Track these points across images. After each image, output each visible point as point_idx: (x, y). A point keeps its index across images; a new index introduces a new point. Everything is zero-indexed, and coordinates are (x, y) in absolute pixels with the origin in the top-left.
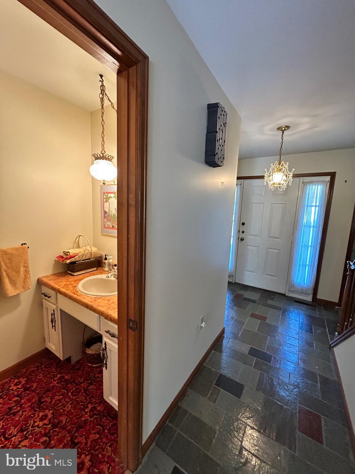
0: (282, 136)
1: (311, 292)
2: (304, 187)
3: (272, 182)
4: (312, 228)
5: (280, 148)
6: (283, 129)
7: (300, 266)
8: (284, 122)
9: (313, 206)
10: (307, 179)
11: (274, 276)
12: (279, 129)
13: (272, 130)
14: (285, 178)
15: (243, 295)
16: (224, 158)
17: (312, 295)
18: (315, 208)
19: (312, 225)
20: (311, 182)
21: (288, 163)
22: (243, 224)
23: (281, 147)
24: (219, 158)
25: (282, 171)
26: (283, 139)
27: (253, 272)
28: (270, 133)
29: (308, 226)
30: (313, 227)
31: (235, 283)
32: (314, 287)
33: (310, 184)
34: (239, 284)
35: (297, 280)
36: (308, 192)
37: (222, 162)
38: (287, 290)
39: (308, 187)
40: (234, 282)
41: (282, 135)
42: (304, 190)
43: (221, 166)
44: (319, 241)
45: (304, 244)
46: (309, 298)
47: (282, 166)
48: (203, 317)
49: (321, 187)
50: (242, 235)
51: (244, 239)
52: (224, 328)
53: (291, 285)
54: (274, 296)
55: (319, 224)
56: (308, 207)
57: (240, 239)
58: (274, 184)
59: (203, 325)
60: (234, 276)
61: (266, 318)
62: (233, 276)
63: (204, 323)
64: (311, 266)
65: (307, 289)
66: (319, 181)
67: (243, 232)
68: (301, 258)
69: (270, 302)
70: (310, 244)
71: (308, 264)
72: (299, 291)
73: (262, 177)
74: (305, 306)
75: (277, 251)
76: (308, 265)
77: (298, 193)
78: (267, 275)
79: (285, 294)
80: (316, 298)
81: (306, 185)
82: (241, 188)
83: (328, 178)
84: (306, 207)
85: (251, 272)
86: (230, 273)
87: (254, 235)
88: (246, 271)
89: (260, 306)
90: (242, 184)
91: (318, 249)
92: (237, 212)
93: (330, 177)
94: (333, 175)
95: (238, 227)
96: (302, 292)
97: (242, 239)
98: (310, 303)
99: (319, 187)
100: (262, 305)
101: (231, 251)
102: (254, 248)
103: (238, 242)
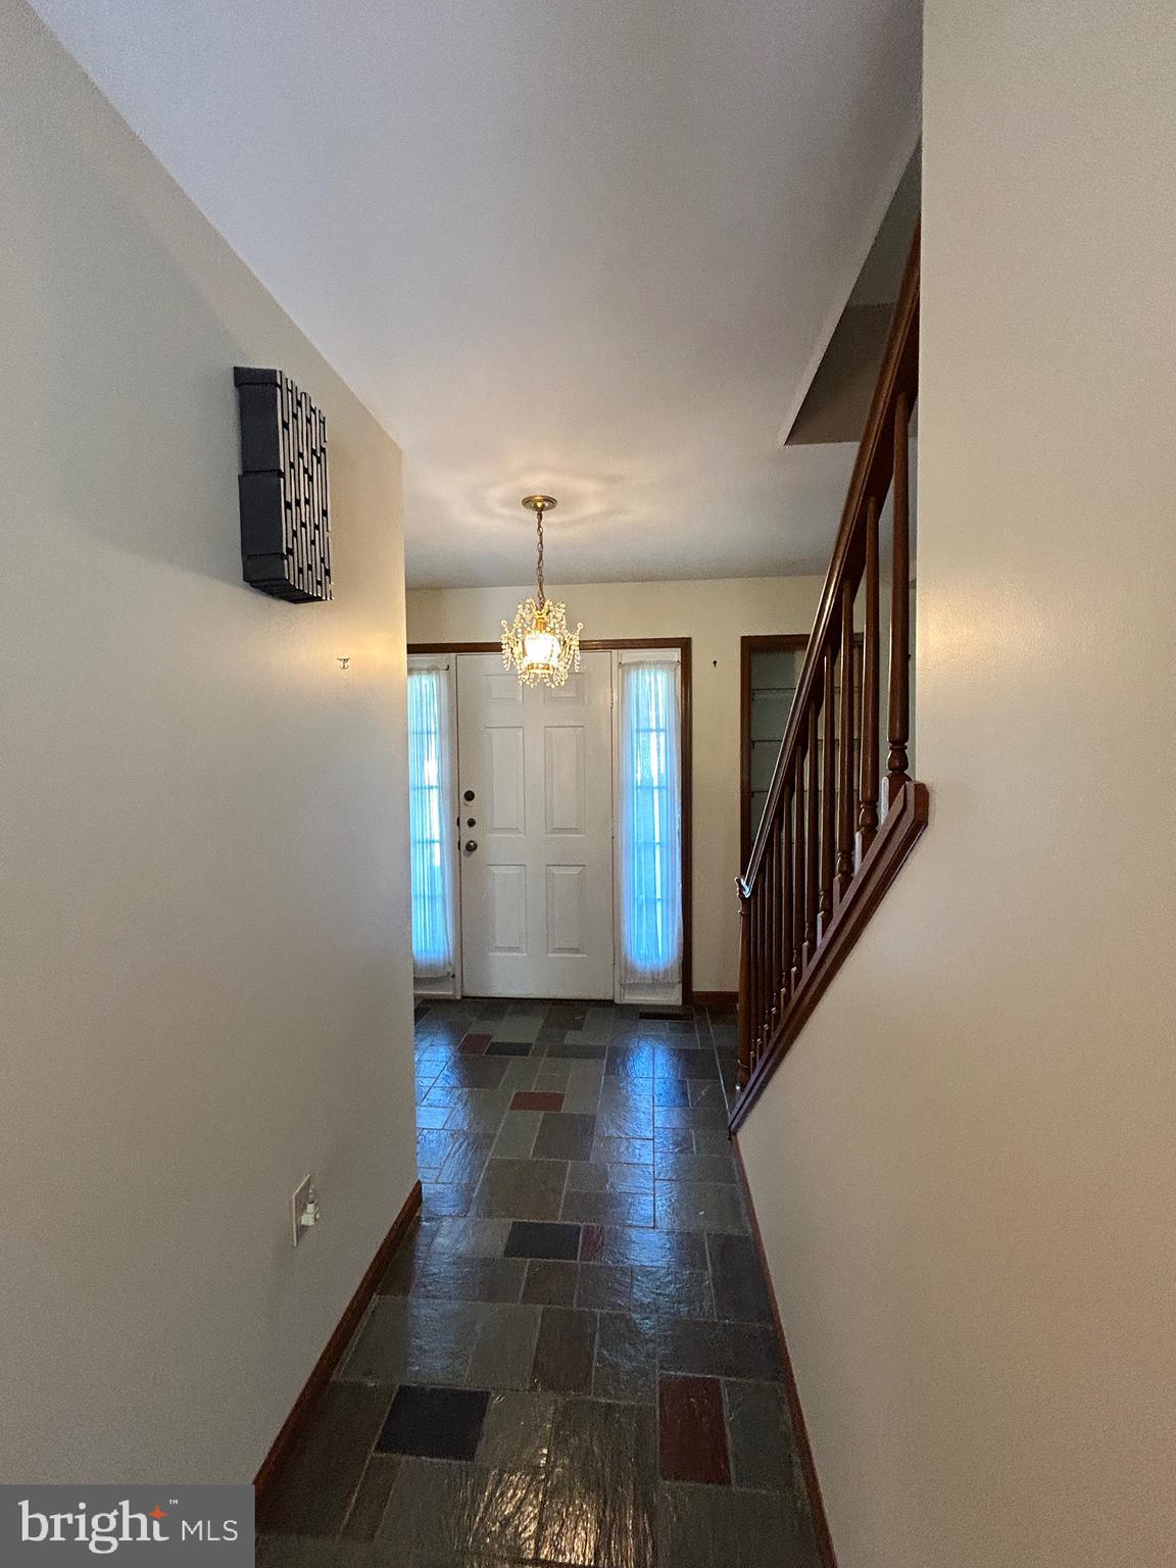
0: (540, 527)
1: (677, 978)
2: (623, 678)
3: (526, 662)
4: (656, 792)
5: (538, 559)
6: (539, 505)
7: (640, 908)
8: (538, 483)
9: (652, 730)
10: (630, 655)
11: (577, 951)
12: (528, 502)
13: (506, 502)
14: (558, 649)
15: (489, 1037)
16: (327, 572)
17: (681, 985)
18: (658, 737)
19: (656, 784)
20: (638, 664)
21: (563, 606)
22: (470, 796)
23: (541, 558)
24: (301, 571)
25: (548, 629)
26: (541, 535)
27: (518, 949)
28: (507, 512)
29: (648, 788)
30: (659, 788)
31: (463, 997)
32: (681, 960)
33: (638, 669)
34: (475, 998)
35: (639, 948)
36: (634, 691)
37: (319, 583)
38: (617, 986)
39: (633, 674)
40: (459, 998)
41: (539, 522)
42: (625, 685)
43: (319, 599)
44: (678, 827)
45: (642, 840)
46: (673, 997)
47: (547, 614)
48: (308, 1184)
49: (665, 675)
50: (469, 835)
51: (476, 846)
52: (419, 1183)
53: (626, 971)
54: (585, 1014)
55: (672, 780)
56: (641, 735)
57: (463, 847)
58: (531, 667)
59: (307, 1219)
60: (458, 974)
61: (560, 1097)
62: (454, 976)
63: (310, 1208)
64: (666, 901)
65: (666, 971)
66: (658, 662)
67: (471, 823)
68: (640, 879)
69: (572, 1038)
70: (657, 840)
71: (659, 896)
72: (647, 982)
73: (496, 648)
74: (667, 1023)
75: (574, 871)
76: (661, 900)
77: (610, 694)
78: (556, 951)
79: (612, 1001)
80: (692, 992)
81: (629, 671)
82: (449, 679)
83: (675, 654)
84: (635, 734)
85: (510, 949)
86: (444, 968)
87: (505, 830)
88: (493, 951)
89: (544, 1059)
90: (453, 667)
91: (678, 850)
92: (447, 759)
93: (679, 649)
94: (685, 645)
95: (453, 808)
96: (656, 983)
97: (471, 848)
98: (678, 1012)
99: (659, 677)
100: (550, 1055)
101: (439, 891)
102: (512, 870)
103: (458, 856)
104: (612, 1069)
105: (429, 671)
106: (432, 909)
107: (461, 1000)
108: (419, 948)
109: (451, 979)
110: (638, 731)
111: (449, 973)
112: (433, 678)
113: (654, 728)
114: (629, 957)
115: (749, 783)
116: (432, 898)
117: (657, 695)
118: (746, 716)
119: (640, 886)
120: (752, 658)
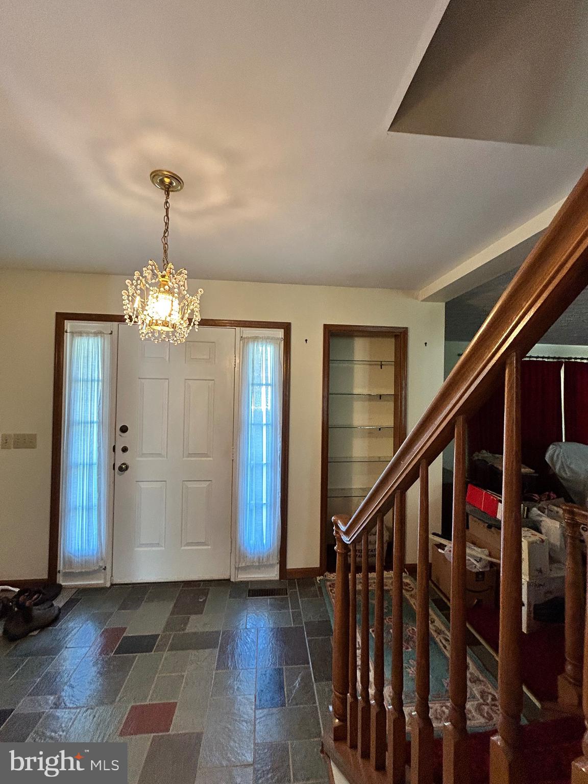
1: (275, 560)
2: (244, 346)
4: (265, 429)
6: (167, 182)
7: (251, 511)
9: (263, 385)
10: (249, 332)
11: (204, 544)
15: (123, 631)
17: (279, 566)
18: (267, 389)
19: (264, 421)
20: (255, 338)
22: (124, 429)
27: (157, 545)
29: (258, 424)
30: (267, 425)
31: (112, 585)
32: (279, 547)
33: (253, 342)
34: (122, 585)
35: (249, 540)
36: (251, 357)
38: (232, 570)
39: (251, 345)
40: (108, 586)
41: (167, 198)
42: (245, 353)
44: (279, 452)
45: (253, 462)
46: (273, 574)
49: (272, 347)
50: (121, 458)
51: (127, 468)
53: (240, 558)
55: (276, 420)
56: (255, 387)
57: (117, 469)
60: (108, 566)
62: (105, 569)
65: (268, 556)
66: (268, 338)
67: (125, 450)
68: (252, 491)
69: (193, 624)
70: (264, 462)
71: (264, 501)
74: (268, 600)
75: (205, 484)
76: (266, 504)
77: (234, 358)
78: (188, 544)
79: (229, 580)
80: (286, 569)
81: (248, 342)
82: (112, 342)
83: (280, 333)
84: (251, 386)
85: (152, 545)
86: (97, 562)
87: (152, 455)
88: (138, 547)
89: (166, 654)
90: (115, 333)
91: (279, 469)
92: (107, 401)
93: (283, 330)
94: (287, 327)
95: (110, 438)
96: (261, 565)
97: (123, 469)
98: (276, 587)
99: (268, 348)
100: (171, 649)
101: (95, 501)
102: (155, 485)
103: (112, 475)
104: (222, 663)
105: (96, 334)
106: (89, 518)
107: (110, 587)
108: (77, 548)
109: (103, 570)
110: (253, 384)
111: (101, 567)
112: (99, 340)
113: (264, 383)
114: (242, 548)
115: (328, 422)
116: (89, 509)
117: (267, 360)
118: (326, 376)
119: (251, 496)
120: (331, 340)
